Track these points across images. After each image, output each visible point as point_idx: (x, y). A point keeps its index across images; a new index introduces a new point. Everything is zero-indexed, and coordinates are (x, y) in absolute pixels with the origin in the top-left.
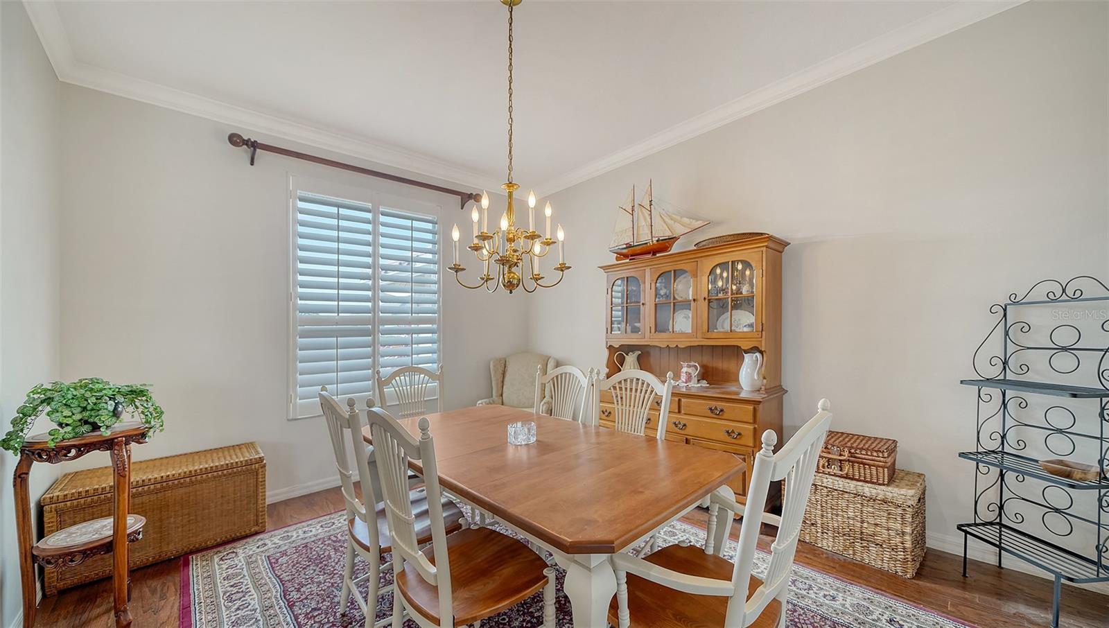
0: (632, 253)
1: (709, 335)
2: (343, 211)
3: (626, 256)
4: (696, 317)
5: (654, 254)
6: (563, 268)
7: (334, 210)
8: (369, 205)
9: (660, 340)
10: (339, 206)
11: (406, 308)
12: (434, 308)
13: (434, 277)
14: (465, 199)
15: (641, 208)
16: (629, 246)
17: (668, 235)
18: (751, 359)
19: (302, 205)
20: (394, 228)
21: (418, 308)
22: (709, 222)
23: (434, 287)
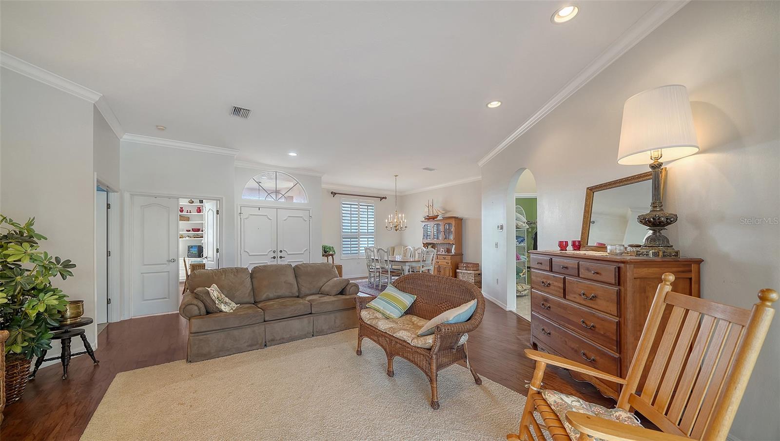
1: (445, 240)
3: (427, 219)
4: (442, 236)
5: (434, 219)
6: (406, 227)
7: (349, 206)
8: (357, 204)
9: (435, 241)
10: (351, 205)
11: (366, 231)
12: (373, 231)
13: (373, 222)
14: (382, 198)
15: (431, 206)
16: (428, 216)
17: (437, 214)
18: (454, 246)
19: (343, 205)
20: (363, 209)
21: (369, 231)
22: (447, 211)
23: (373, 225)
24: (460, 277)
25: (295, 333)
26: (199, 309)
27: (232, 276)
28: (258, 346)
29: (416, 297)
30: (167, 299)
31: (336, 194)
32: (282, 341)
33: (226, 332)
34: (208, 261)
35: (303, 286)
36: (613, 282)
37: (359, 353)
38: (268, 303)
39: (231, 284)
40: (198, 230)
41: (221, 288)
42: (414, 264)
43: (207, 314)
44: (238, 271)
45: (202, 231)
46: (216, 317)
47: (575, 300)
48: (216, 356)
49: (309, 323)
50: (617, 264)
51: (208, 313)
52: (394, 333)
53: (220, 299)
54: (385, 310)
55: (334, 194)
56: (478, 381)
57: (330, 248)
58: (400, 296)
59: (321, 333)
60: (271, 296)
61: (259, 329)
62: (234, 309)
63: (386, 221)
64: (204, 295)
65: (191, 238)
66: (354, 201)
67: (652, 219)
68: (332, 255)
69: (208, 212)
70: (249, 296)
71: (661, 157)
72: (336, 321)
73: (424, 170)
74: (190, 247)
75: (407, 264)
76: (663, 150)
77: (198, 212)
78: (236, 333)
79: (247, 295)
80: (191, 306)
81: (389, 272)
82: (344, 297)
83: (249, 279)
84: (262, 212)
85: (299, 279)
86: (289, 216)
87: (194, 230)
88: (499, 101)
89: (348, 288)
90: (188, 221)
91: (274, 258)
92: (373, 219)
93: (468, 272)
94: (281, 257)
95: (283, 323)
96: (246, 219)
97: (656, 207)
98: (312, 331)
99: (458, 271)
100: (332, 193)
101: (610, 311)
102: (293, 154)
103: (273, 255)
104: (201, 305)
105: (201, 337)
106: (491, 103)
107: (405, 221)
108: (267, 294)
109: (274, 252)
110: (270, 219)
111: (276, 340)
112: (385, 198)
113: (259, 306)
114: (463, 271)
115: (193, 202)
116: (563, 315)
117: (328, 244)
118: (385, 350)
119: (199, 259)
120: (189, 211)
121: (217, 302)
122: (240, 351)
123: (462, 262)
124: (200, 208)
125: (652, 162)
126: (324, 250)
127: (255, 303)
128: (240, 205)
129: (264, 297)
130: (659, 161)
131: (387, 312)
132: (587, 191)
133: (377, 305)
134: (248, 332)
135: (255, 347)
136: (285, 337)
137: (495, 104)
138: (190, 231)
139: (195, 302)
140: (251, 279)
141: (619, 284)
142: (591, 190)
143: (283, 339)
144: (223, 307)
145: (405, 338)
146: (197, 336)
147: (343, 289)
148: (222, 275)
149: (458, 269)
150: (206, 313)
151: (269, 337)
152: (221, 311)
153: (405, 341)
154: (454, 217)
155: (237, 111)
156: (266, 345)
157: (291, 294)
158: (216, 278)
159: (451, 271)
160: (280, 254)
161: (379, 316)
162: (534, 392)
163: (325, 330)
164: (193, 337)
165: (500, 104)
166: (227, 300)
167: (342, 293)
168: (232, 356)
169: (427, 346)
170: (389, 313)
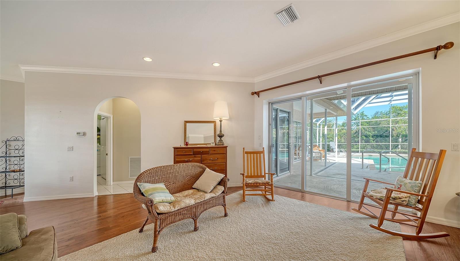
29: (162, 183)
47: (207, 162)
97: (221, 132)
130: (221, 120)
132: (184, 122)
170: (170, 198)
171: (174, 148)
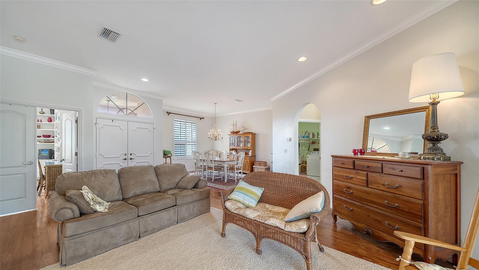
0: (234, 133)
1: (245, 147)
2: (181, 123)
3: (232, 133)
4: (243, 144)
5: (237, 133)
6: (222, 138)
7: (179, 122)
8: (185, 121)
9: (238, 148)
10: (180, 121)
11: (191, 140)
12: (195, 140)
13: (195, 134)
14: (201, 118)
15: (235, 125)
16: (233, 131)
17: (239, 130)
18: (251, 151)
19: (175, 122)
20: (189, 125)
21: (193, 140)
22: (245, 129)
23: (195, 136)
24: (256, 170)
25: (164, 223)
26: (73, 212)
27: (102, 177)
28: (132, 239)
29: (263, 189)
30: (23, 199)
31: (170, 113)
32: (154, 231)
33: (103, 231)
34: (65, 163)
35: (163, 183)
36: (419, 177)
37: (223, 235)
38: (137, 200)
39: (101, 184)
40: (49, 136)
41: (92, 189)
42: (230, 163)
43: (81, 216)
44: (106, 173)
45: (53, 137)
46: (93, 218)
47: (379, 188)
48: (93, 255)
49: (175, 213)
50: (422, 166)
51: (82, 214)
52: (265, 221)
53: (94, 200)
54: (244, 201)
55: (169, 113)
56: (321, 250)
57: (168, 152)
58: (253, 189)
59: (184, 220)
60: (138, 192)
61: (134, 224)
62: (107, 207)
63: (209, 133)
64: (77, 198)
65: (41, 142)
66: (183, 119)
67: (436, 137)
68: (170, 157)
69: (66, 121)
70: (118, 194)
71: (438, 98)
72: (194, 209)
73: (236, 101)
74: (41, 151)
75: (226, 163)
76: (439, 93)
77: (49, 122)
78: (113, 230)
79: (117, 193)
80: (65, 210)
81: (213, 168)
82: (198, 190)
83: (117, 179)
84: (116, 123)
85: (159, 177)
86: (137, 128)
87: (44, 136)
88: (306, 57)
89: (200, 183)
90: (39, 129)
91: (125, 159)
92: (195, 132)
93: (261, 167)
94: (131, 159)
95: (154, 216)
96: (101, 128)
97: (435, 129)
98: (177, 219)
99: (254, 166)
100: (167, 112)
101: (415, 196)
102: (145, 80)
103: (125, 157)
104: (75, 208)
105: (77, 240)
106: (300, 59)
107: (222, 134)
108: (135, 190)
109: (125, 155)
110: (122, 129)
111: (149, 231)
112: (203, 118)
113: (129, 202)
114: (258, 167)
115: (44, 113)
116: (365, 198)
117: (167, 149)
118: (254, 234)
119: (51, 161)
120: (40, 120)
121: (92, 203)
122: (116, 246)
123: (255, 161)
124: (51, 118)
125: (431, 101)
126: (164, 153)
127: (124, 199)
128: (95, 116)
129: (131, 194)
130: (436, 100)
131: (246, 202)
132: (365, 119)
133: (237, 197)
134: (124, 228)
135: (130, 241)
136: (156, 227)
137: (302, 59)
138: (40, 137)
139: (69, 205)
140: (119, 179)
141: (424, 179)
142: (368, 118)
143: (154, 229)
144: (98, 208)
145: (278, 225)
146: (73, 239)
147: (196, 184)
148: (91, 177)
149: (254, 165)
150: (79, 215)
151: (142, 230)
152: (96, 211)
153: (277, 227)
154: (251, 132)
155: (106, 33)
156: (139, 237)
157: (154, 190)
158: (86, 180)
159: (249, 166)
160: (130, 157)
161: (241, 206)
162: (407, 265)
163: (186, 218)
164: (68, 241)
165: (306, 58)
166: (99, 200)
167: (195, 187)
168: (109, 252)
169: (301, 231)
170: (248, 203)
171: (332, 156)
